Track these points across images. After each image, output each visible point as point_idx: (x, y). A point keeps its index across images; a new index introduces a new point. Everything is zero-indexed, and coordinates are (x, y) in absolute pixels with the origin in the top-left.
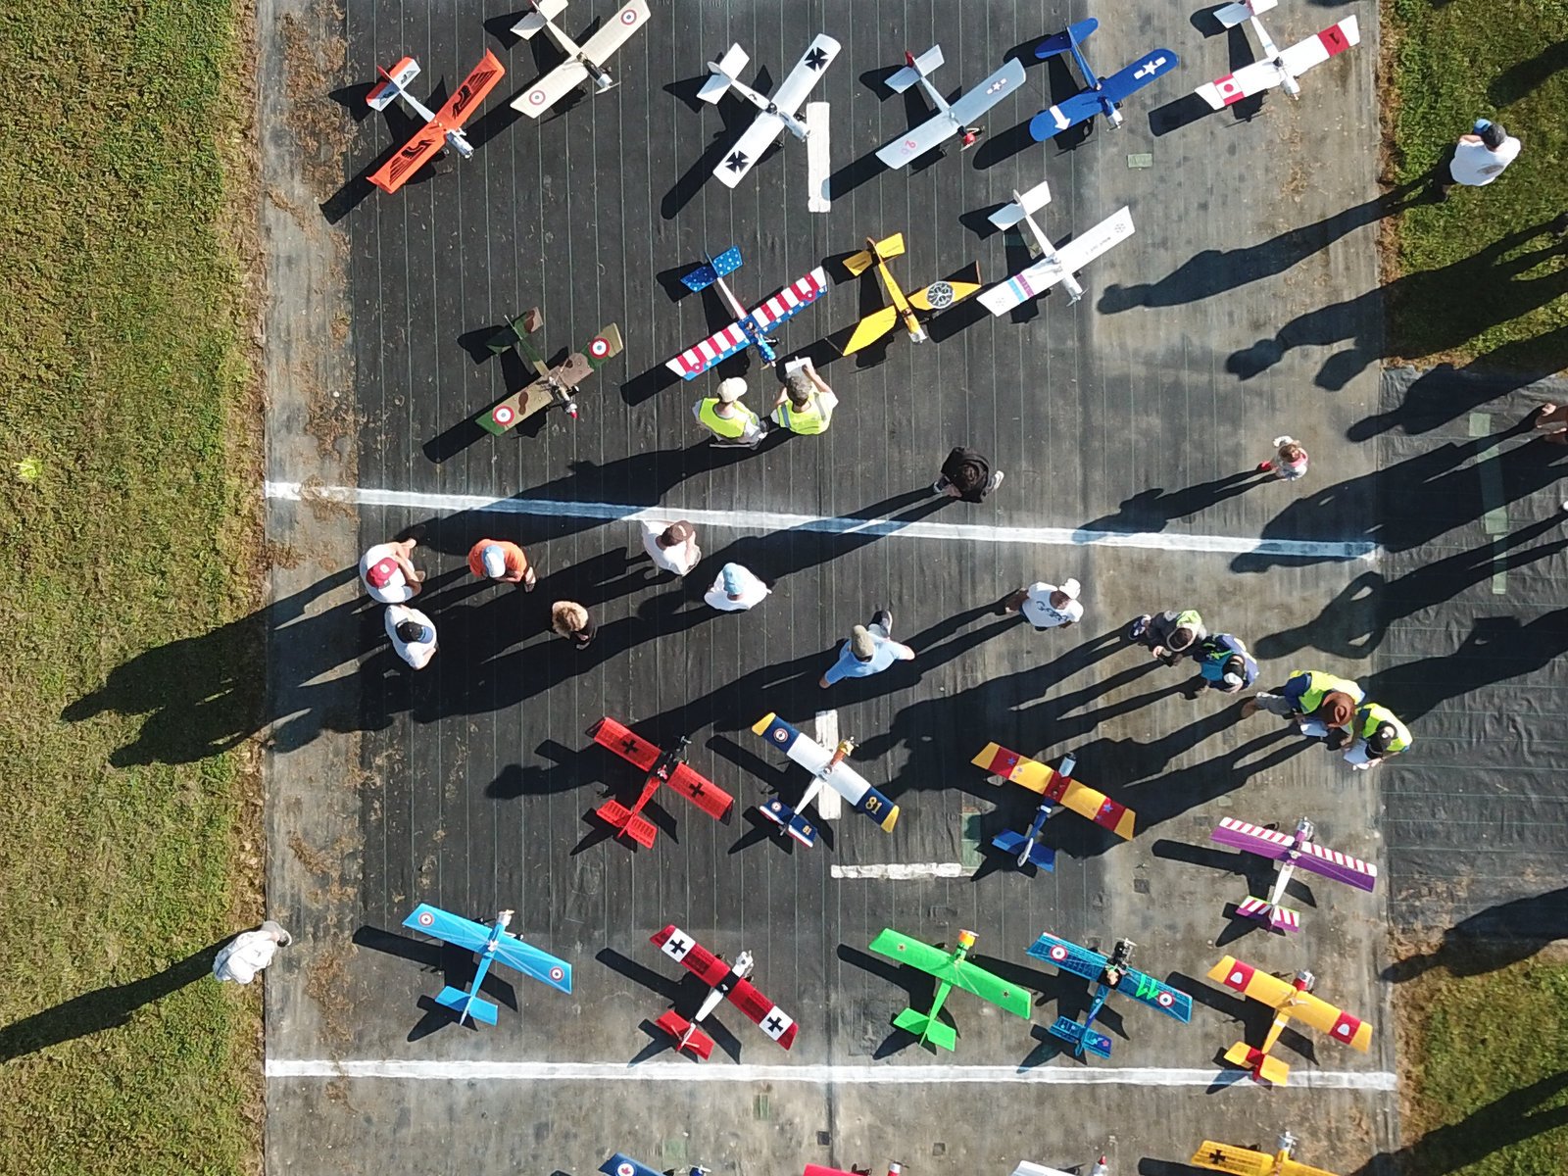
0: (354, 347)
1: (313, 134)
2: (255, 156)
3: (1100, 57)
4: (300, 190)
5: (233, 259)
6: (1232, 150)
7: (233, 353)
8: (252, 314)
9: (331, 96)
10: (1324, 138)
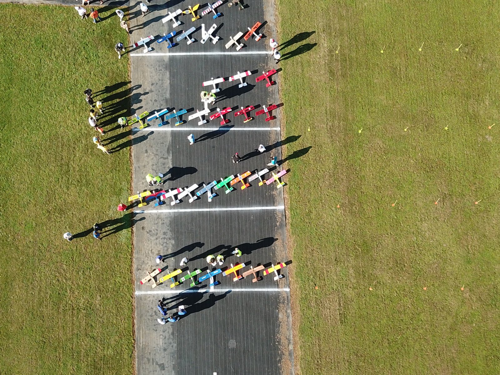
0: (263, 5)
1: (269, 32)
2: (276, 28)
3: (167, 44)
4: (271, 25)
5: (279, 15)
6: (149, 33)
7: (278, 3)
8: (276, 9)
9: (266, 37)
10: (137, 34)
